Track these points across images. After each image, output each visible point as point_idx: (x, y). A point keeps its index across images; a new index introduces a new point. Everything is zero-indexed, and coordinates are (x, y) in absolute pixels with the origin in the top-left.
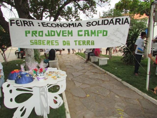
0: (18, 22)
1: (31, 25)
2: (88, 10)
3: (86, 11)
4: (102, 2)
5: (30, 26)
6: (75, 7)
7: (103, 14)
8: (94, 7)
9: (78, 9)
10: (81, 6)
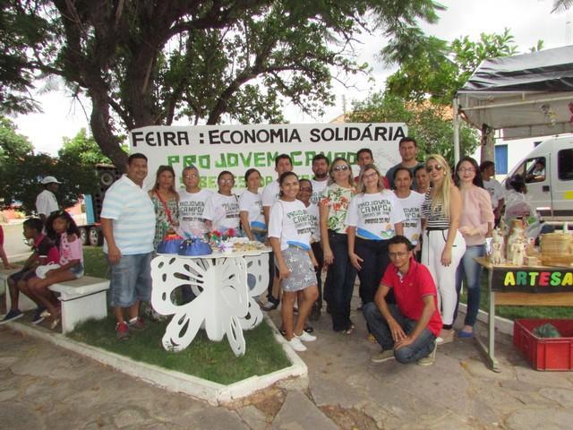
0: (150, 137)
1: (183, 142)
2: (306, 94)
3: (302, 97)
4: (350, 73)
5: (180, 144)
6: (269, 85)
7: (353, 106)
8: (324, 84)
9: (278, 92)
10: (286, 85)
